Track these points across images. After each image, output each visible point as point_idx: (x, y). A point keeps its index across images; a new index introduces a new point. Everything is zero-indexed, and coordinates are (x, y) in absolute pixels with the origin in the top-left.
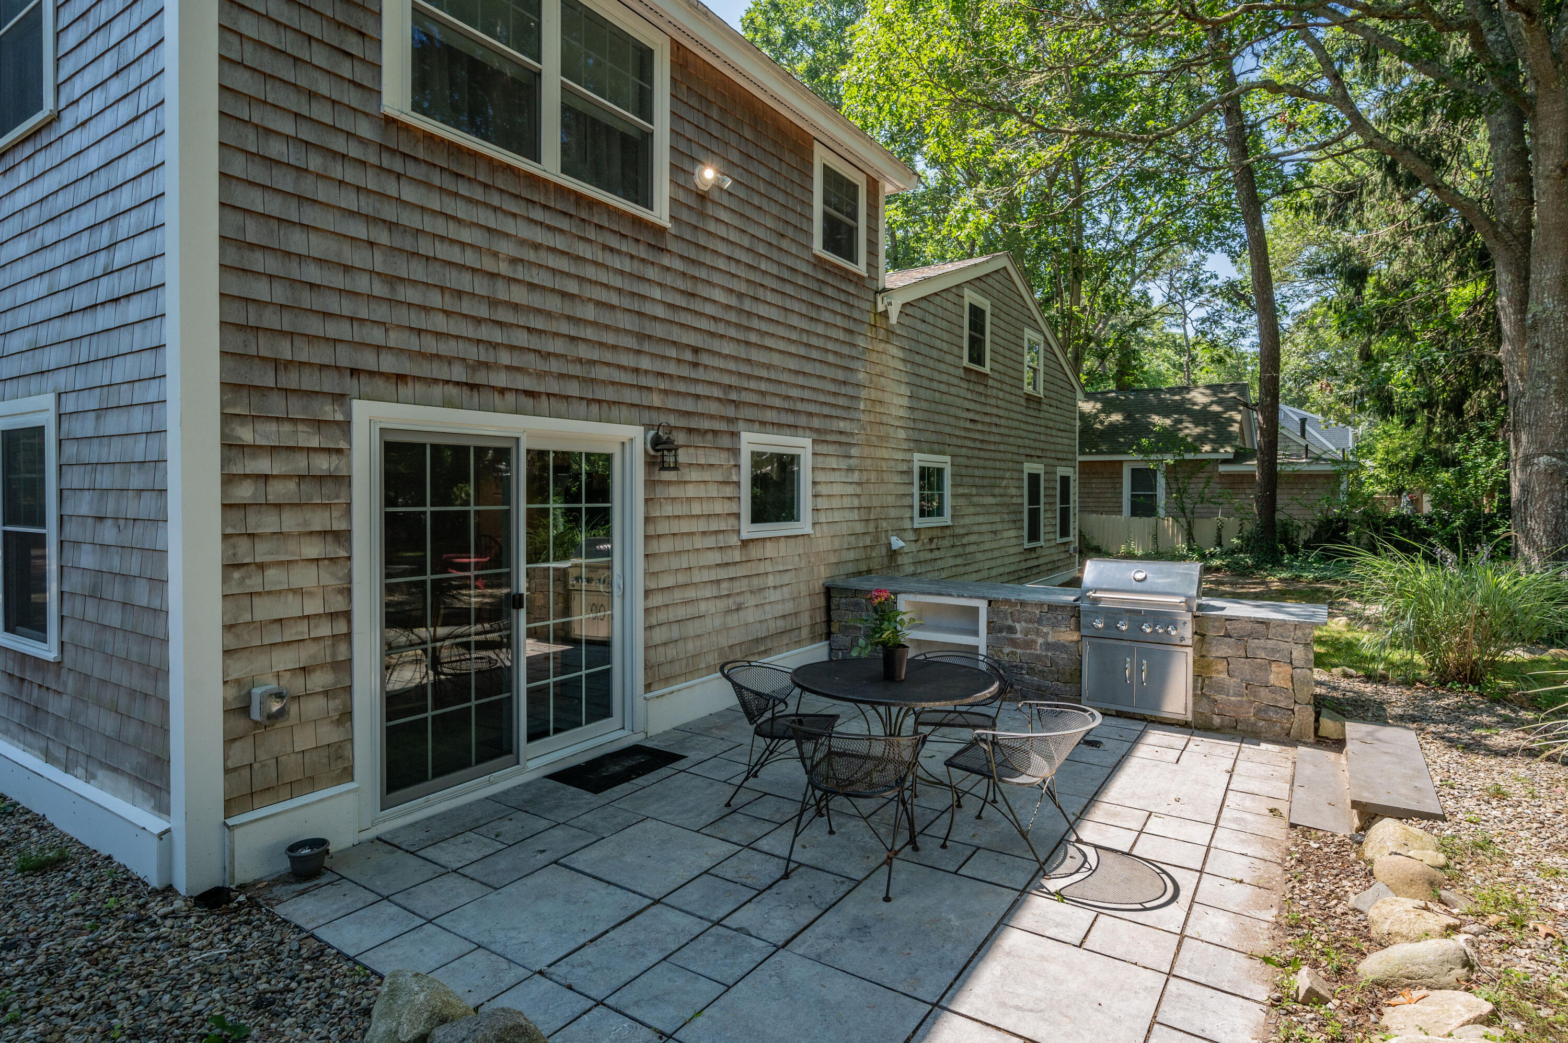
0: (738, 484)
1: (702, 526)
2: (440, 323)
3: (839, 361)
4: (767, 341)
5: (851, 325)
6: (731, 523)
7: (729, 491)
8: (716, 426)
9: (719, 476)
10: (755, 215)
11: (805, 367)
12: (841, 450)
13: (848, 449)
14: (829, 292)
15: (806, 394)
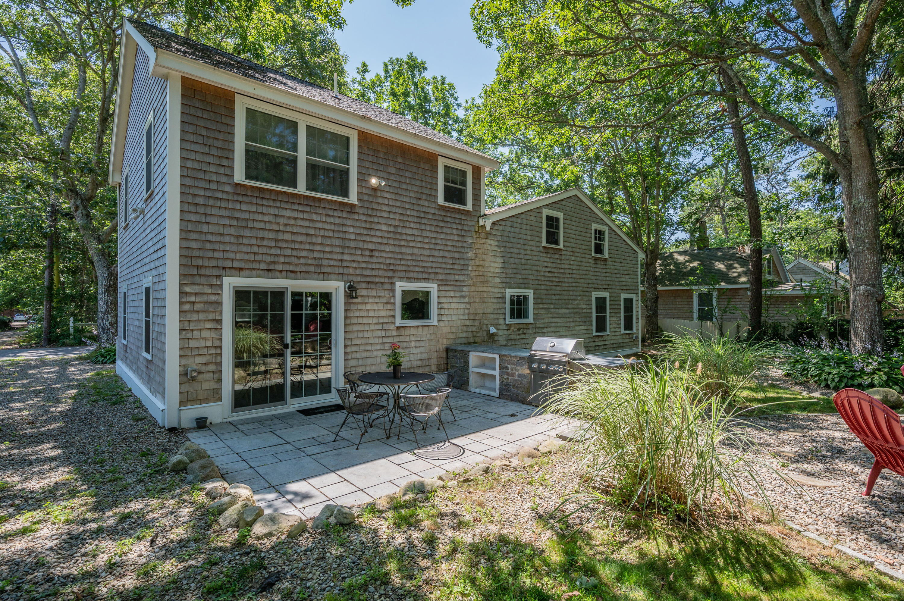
0: (394, 304)
1: (375, 320)
2: (256, 249)
3: (455, 249)
4: (411, 244)
5: (463, 233)
6: (391, 320)
7: (389, 306)
8: (383, 280)
9: (384, 300)
10: (404, 193)
11: (434, 253)
12: (457, 288)
13: (461, 288)
14: (449, 220)
15: (434, 265)
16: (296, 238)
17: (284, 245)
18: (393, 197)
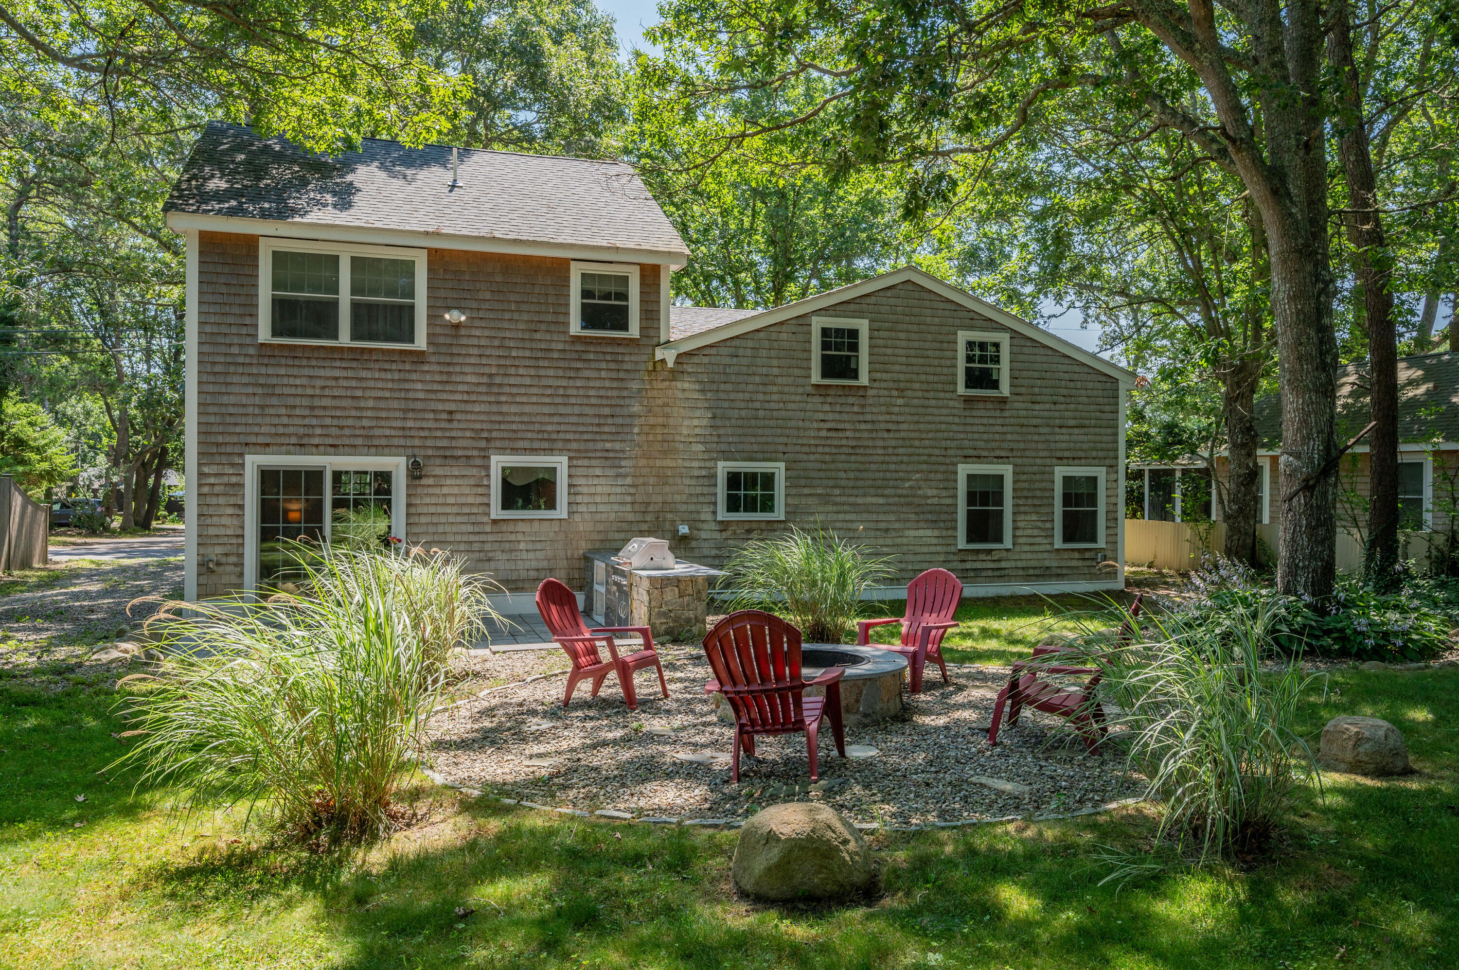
0: (489, 486)
1: (455, 510)
2: (285, 420)
3: (604, 402)
4: (518, 399)
5: (622, 375)
6: (481, 509)
7: (480, 490)
8: (470, 453)
9: (472, 482)
10: (506, 325)
11: (562, 410)
12: (608, 463)
13: (617, 462)
14: (591, 356)
15: (563, 428)
16: (337, 403)
17: (321, 413)
18: (487, 333)
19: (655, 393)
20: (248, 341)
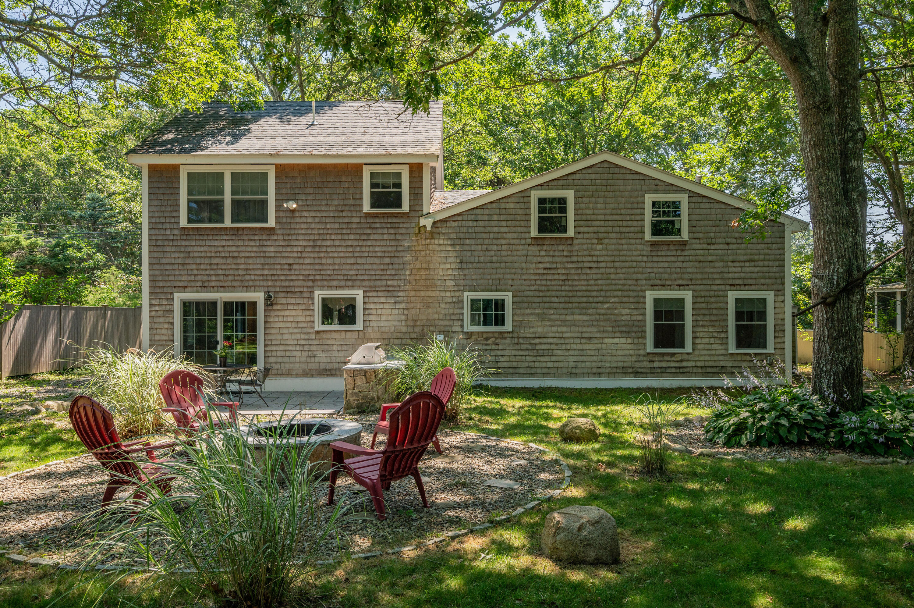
0: (314, 310)
1: (293, 325)
2: (195, 272)
3: (387, 255)
4: (331, 255)
5: (398, 237)
6: (309, 324)
7: (309, 313)
8: (302, 289)
9: (304, 307)
10: (323, 209)
11: (359, 261)
12: (390, 294)
13: (395, 294)
14: (378, 226)
15: (360, 272)
16: (224, 261)
17: (215, 267)
18: (312, 214)
19: (420, 248)
20: (175, 226)
